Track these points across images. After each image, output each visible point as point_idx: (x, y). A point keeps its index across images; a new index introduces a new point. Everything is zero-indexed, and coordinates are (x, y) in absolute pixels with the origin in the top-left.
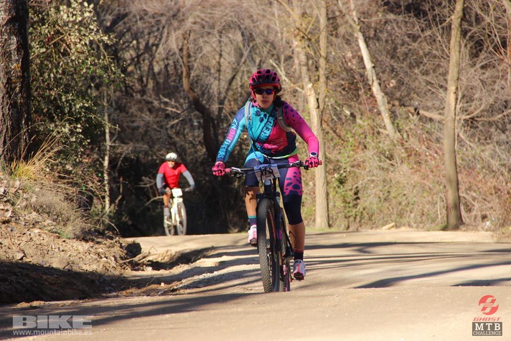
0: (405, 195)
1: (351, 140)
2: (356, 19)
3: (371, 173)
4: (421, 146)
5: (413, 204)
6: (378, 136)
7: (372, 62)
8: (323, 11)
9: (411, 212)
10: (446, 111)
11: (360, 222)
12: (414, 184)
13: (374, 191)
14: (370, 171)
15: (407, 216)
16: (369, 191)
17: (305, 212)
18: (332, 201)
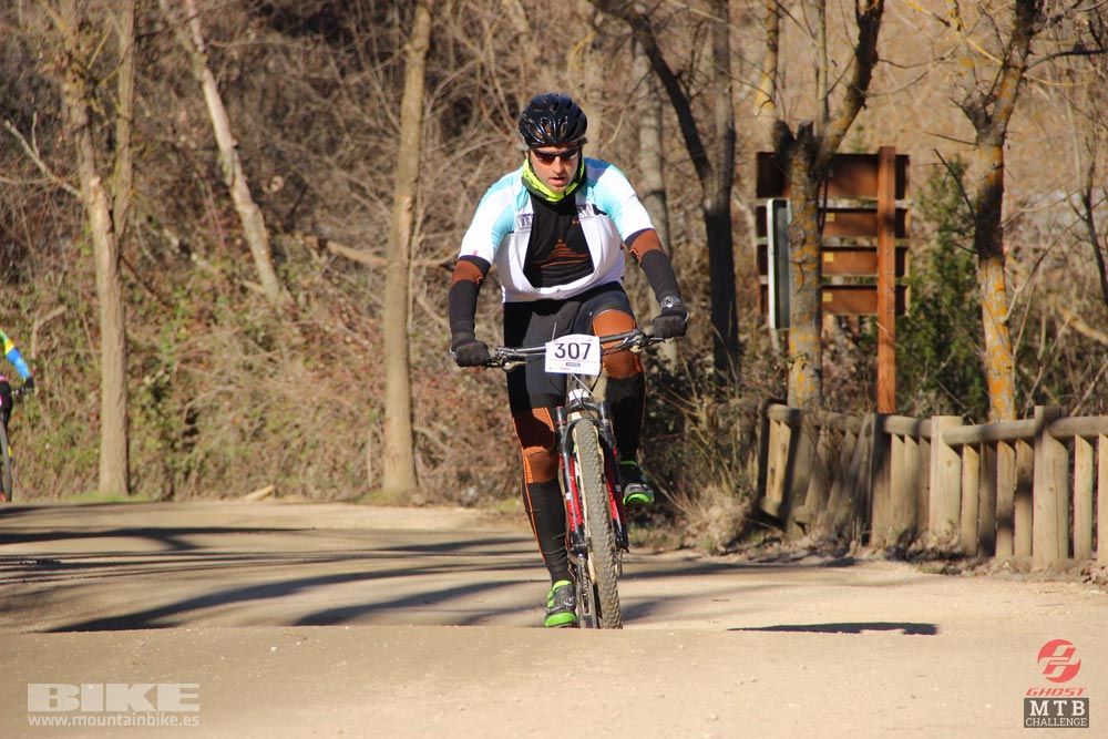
0: (297, 426)
1: (183, 303)
2: (198, 40)
3: (225, 378)
4: (335, 321)
5: (313, 447)
6: (242, 296)
7: (234, 137)
8: (127, 18)
9: (309, 464)
10: (389, 248)
11: (198, 481)
12: (317, 404)
13: (230, 416)
14: (222, 373)
15: (301, 472)
16: (219, 417)
17: (76, 458)
18: (137, 436)
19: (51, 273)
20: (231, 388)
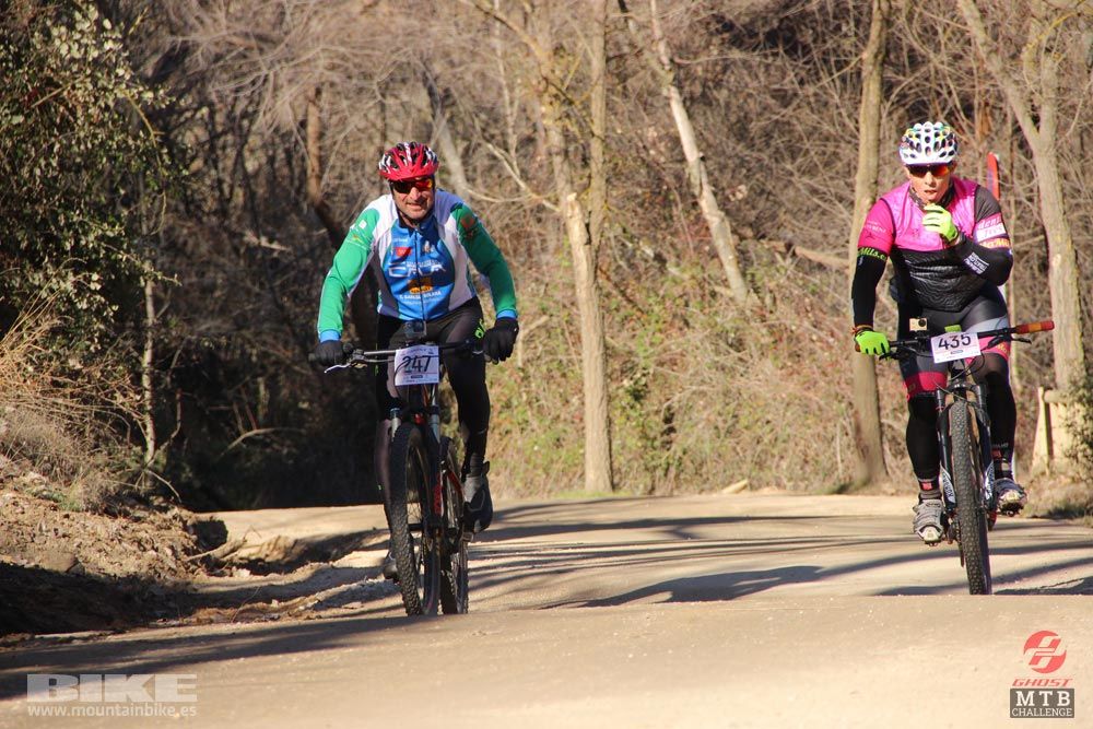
0: (768, 422)
1: (656, 309)
2: (665, 60)
3: (699, 378)
4: (801, 321)
5: (784, 441)
6: (713, 301)
7: (700, 150)
8: (598, 42)
9: (782, 457)
10: (851, 249)
11: (677, 476)
12: (787, 400)
13: (705, 415)
14: (696, 374)
15: (774, 466)
16: (695, 415)
17: (563, 458)
18: (618, 437)
19: (533, 285)
20: (704, 388)
